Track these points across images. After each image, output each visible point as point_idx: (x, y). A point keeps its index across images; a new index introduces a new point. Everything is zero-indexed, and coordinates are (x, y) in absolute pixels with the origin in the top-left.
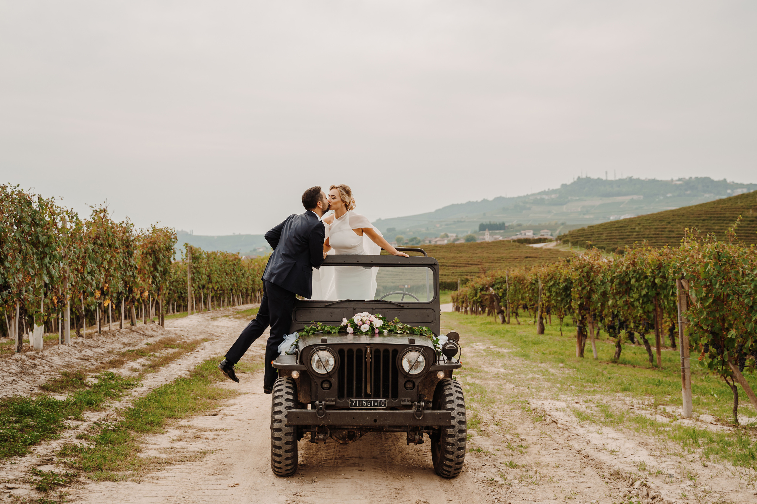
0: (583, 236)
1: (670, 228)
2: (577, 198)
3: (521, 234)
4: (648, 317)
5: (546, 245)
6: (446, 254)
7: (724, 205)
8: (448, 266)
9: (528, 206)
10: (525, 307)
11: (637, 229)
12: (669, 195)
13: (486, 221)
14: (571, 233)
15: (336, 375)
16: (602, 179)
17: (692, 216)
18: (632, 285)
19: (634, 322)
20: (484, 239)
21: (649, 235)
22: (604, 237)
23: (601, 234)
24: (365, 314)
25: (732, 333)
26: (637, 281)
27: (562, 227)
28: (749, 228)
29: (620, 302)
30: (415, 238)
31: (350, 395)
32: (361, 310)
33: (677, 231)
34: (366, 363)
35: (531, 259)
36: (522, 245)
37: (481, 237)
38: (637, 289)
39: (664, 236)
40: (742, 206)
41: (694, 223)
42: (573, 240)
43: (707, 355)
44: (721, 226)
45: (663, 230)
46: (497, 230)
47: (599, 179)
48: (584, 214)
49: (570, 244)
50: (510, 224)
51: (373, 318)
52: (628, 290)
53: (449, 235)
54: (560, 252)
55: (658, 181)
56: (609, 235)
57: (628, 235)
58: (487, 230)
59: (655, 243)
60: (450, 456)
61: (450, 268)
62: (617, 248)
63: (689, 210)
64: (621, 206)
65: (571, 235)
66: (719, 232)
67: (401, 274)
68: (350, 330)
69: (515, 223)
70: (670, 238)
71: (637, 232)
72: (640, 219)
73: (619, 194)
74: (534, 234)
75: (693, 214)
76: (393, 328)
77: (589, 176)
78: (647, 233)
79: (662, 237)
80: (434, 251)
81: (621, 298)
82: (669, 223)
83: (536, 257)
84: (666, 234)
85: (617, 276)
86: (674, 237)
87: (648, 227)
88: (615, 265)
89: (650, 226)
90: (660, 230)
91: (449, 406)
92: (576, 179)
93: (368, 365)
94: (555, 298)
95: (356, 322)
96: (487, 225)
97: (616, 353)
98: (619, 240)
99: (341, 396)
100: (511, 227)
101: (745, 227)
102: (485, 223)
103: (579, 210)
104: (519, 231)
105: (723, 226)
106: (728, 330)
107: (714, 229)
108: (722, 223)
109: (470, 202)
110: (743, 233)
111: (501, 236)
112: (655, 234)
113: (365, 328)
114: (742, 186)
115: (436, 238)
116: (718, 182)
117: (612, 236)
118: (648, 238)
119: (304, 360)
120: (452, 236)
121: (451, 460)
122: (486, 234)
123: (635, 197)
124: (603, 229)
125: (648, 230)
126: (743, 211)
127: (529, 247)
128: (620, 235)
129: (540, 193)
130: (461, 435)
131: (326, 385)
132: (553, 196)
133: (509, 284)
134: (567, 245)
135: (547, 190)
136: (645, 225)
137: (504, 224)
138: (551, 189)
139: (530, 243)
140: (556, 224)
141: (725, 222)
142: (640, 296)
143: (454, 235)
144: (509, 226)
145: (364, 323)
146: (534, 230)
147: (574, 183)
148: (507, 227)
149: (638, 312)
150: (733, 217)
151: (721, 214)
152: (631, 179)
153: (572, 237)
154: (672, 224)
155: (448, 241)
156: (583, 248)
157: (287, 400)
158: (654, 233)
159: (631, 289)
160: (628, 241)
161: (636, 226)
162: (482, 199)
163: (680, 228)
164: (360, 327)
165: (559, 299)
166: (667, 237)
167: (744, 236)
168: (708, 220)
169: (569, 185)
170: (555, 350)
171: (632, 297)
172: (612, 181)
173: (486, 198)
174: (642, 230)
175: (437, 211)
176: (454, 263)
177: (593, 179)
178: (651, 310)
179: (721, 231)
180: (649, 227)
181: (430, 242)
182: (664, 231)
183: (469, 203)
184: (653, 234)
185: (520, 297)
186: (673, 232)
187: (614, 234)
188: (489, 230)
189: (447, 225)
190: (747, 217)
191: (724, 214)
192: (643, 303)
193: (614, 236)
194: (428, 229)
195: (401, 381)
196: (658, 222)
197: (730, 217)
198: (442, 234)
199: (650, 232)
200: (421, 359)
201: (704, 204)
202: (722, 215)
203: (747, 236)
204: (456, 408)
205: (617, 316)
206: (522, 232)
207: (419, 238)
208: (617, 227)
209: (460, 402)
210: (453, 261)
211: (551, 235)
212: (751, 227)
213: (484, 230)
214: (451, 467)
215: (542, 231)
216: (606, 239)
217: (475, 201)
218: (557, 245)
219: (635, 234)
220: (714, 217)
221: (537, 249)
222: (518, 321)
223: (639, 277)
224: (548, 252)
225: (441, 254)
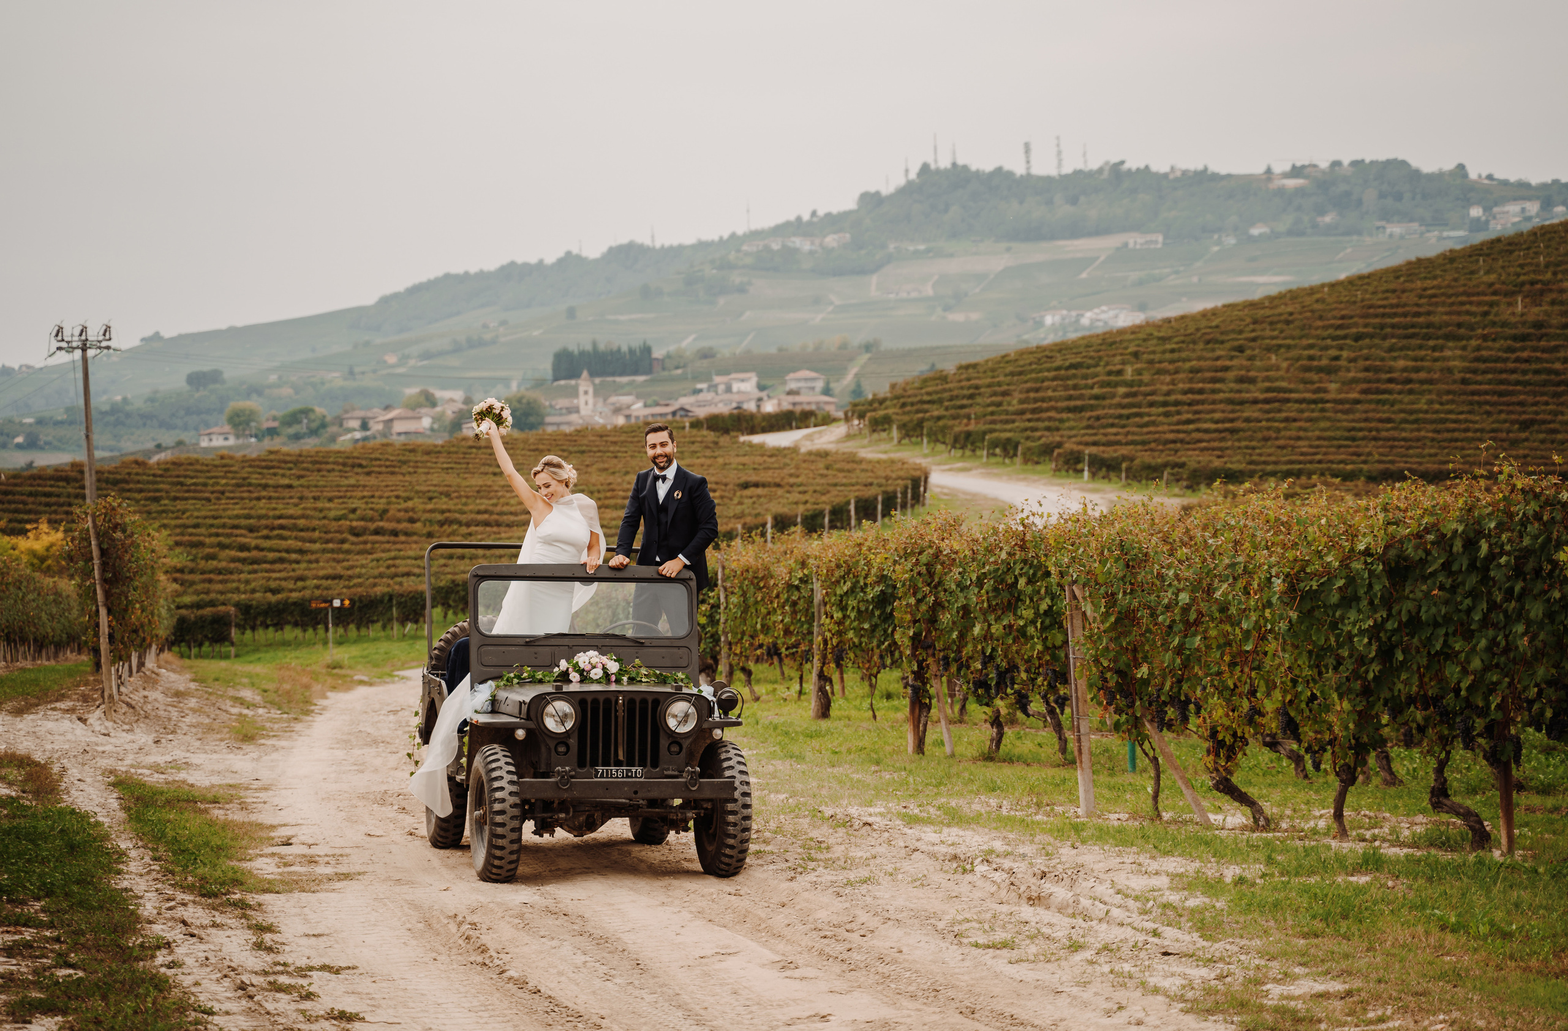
0: (940, 401)
1: (1241, 368)
2: (922, 247)
3: (713, 388)
4: (1055, 658)
5: (809, 437)
6: (451, 479)
7: (1429, 283)
8: (468, 525)
9: (736, 278)
10: (773, 652)
11: (1129, 372)
12: (1255, 231)
13: (578, 341)
14: (899, 391)
15: (576, 735)
16: (1010, 174)
17: (1319, 323)
18: (1020, 592)
19: (1027, 671)
20: (577, 410)
21: (1168, 393)
22: (1014, 404)
23: (1005, 394)
24: (592, 653)
25: (1143, 671)
26: (1030, 582)
27: (867, 356)
28: (1511, 365)
29: (997, 629)
30: (306, 412)
31: (594, 763)
32: (585, 648)
33: (1267, 379)
34: (616, 717)
35: (759, 491)
36: (724, 440)
37: (562, 403)
38: (1031, 600)
39: (1221, 396)
40: (1491, 285)
41: (1327, 348)
42: (906, 418)
43: (1112, 709)
44: (1415, 359)
45: (1219, 374)
46: (622, 374)
47: (999, 170)
48: (947, 308)
49: (895, 433)
50: (672, 348)
51: (604, 659)
52: (1012, 604)
53: (439, 394)
54: (861, 461)
55: (1216, 177)
56: (1032, 395)
57: (1096, 397)
58: (585, 374)
59: (1189, 422)
60: (731, 841)
61: (473, 529)
62: (1059, 445)
63: (1308, 301)
64: (1084, 275)
65: (897, 398)
66: (1409, 381)
67: (294, 556)
68: (574, 676)
69: (688, 344)
70: (1242, 403)
71: (1130, 384)
72: (1141, 336)
73: (1075, 230)
74: (761, 388)
75: (1321, 318)
76: (633, 675)
77: (960, 162)
78: (1165, 388)
79: (1214, 402)
80: (405, 469)
81: (998, 619)
82: (1241, 349)
83: (778, 485)
84: (1227, 389)
85: (990, 572)
86: (1255, 402)
87: (1165, 365)
88: (986, 549)
89: (1172, 362)
90: (1208, 375)
91: (728, 773)
92: (913, 175)
93: (620, 720)
94: (855, 624)
95: (582, 666)
96: (582, 353)
97: (992, 740)
98: (1064, 416)
99: (581, 764)
100: (675, 361)
101: (1497, 360)
102: (573, 348)
103: (929, 291)
104: (707, 378)
105: (1422, 359)
106: (1138, 666)
107: (1391, 370)
108: (1420, 347)
109: (513, 264)
110: (1489, 382)
111: (639, 397)
112: (1191, 391)
113: (597, 673)
114: (1521, 190)
115: (387, 408)
116: (1439, 176)
117: (1043, 400)
118: (1165, 404)
119: (532, 714)
120: (451, 398)
121: (732, 847)
122: (581, 389)
123: (1135, 240)
124: (1012, 374)
125: (1168, 378)
126: (1492, 304)
127: (751, 445)
128: (1070, 398)
129: (781, 230)
130: (746, 812)
131: (562, 749)
132: (831, 240)
133: (725, 589)
134: (884, 435)
135: (806, 217)
136: (1157, 357)
137: (647, 350)
138: (821, 213)
139: (752, 431)
140: (843, 346)
141: (1431, 343)
142: (1037, 614)
143: (458, 395)
144: (669, 356)
145: (594, 667)
146: (760, 375)
147: (907, 191)
148: (662, 362)
149: (1033, 648)
150: (1459, 325)
151: (1417, 314)
152: (1116, 172)
153: (904, 405)
154: (1248, 352)
155: (435, 419)
156: (940, 447)
157: (509, 772)
158: (1187, 386)
159: (1018, 599)
160: (1098, 418)
161: (1123, 363)
162: (561, 254)
163: (1278, 369)
164: (589, 672)
165: (866, 626)
166: (1231, 402)
167: (1494, 393)
168: (1372, 336)
169: (891, 197)
170: (861, 744)
171: (1021, 617)
172: (1049, 179)
173: (575, 251)
174: (1146, 377)
175: (385, 301)
176: (486, 512)
177: (978, 174)
178: (1058, 643)
179: (1414, 376)
180: (1171, 367)
181: (365, 426)
182: (1221, 380)
183: (512, 272)
184: (1185, 392)
185: (759, 626)
186: (1252, 381)
187: (1050, 393)
188: (593, 374)
189: (427, 355)
190: (1504, 324)
191: (1429, 313)
192: (1044, 628)
193: (1050, 399)
194: (351, 373)
195: (664, 743)
196: (1201, 346)
197: (1447, 324)
198: (412, 391)
199: (1173, 383)
200: (692, 710)
201: (1361, 277)
202: (1421, 320)
203: (1501, 394)
204: (738, 775)
205: (991, 658)
206: (717, 379)
207: (320, 410)
208: (1058, 369)
209: (742, 768)
210: (484, 504)
211: (827, 391)
212: (1517, 360)
213: (574, 374)
214: (731, 857)
215: (792, 376)
216: (1022, 412)
217: (533, 260)
218: (849, 437)
219: (1122, 390)
220: (1393, 326)
221: (778, 452)
222: (752, 692)
223: (1034, 574)
224: (821, 465)
225: (435, 479)
